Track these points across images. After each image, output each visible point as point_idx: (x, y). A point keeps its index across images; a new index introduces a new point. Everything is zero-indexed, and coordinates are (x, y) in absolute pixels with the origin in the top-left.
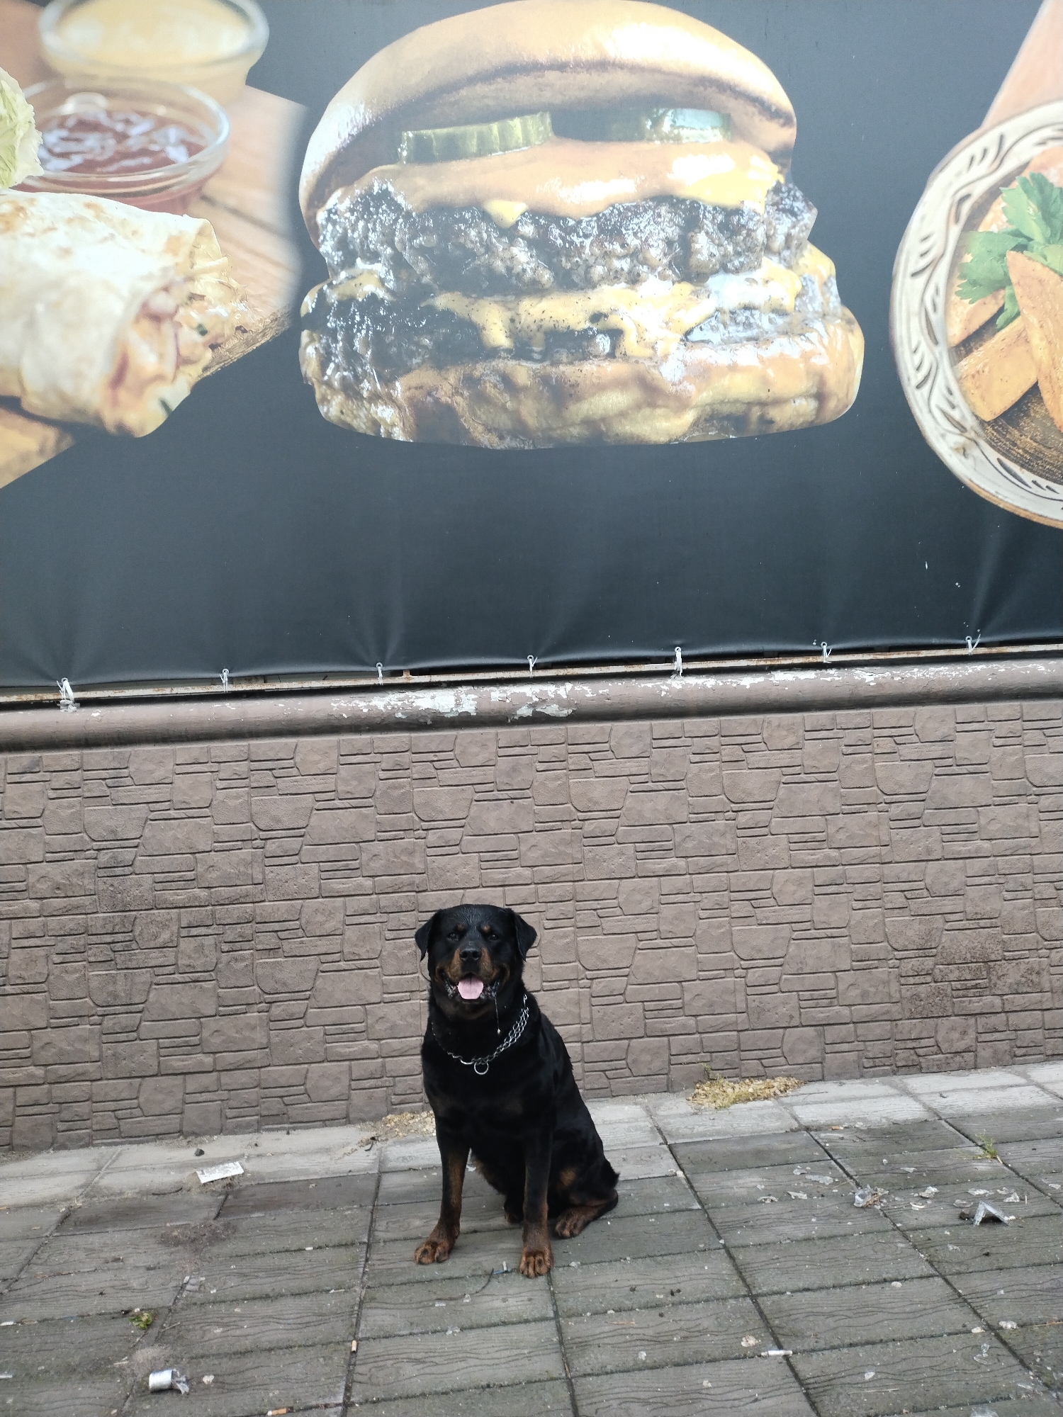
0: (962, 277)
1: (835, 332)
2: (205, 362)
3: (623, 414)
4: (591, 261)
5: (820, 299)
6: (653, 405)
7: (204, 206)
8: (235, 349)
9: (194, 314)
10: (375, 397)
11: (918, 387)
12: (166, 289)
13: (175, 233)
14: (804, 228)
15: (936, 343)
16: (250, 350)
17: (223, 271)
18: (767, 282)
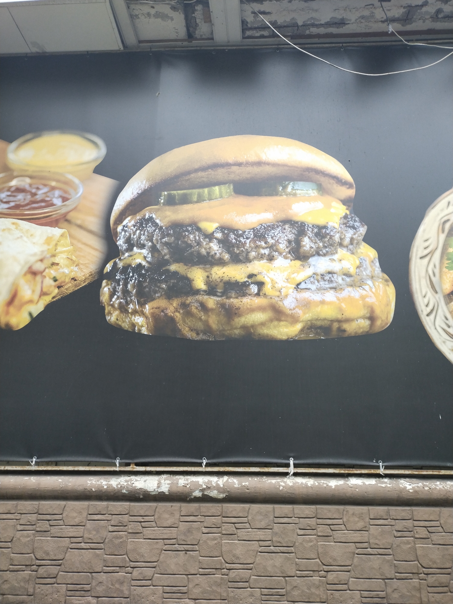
0: (448, 259)
1: (379, 286)
2: (54, 294)
3: (263, 324)
4: (249, 250)
5: (370, 269)
6: (279, 320)
7: (66, 224)
8: (69, 288)
9: (52, 272)
10: (135, 312)
11: (428, 315)
12: (41, 260)
13: (50, 235)
14: (360, 235)
15: (436, 292)
16: (76, 289)
17: (69, 252)
18: (341, 260)
